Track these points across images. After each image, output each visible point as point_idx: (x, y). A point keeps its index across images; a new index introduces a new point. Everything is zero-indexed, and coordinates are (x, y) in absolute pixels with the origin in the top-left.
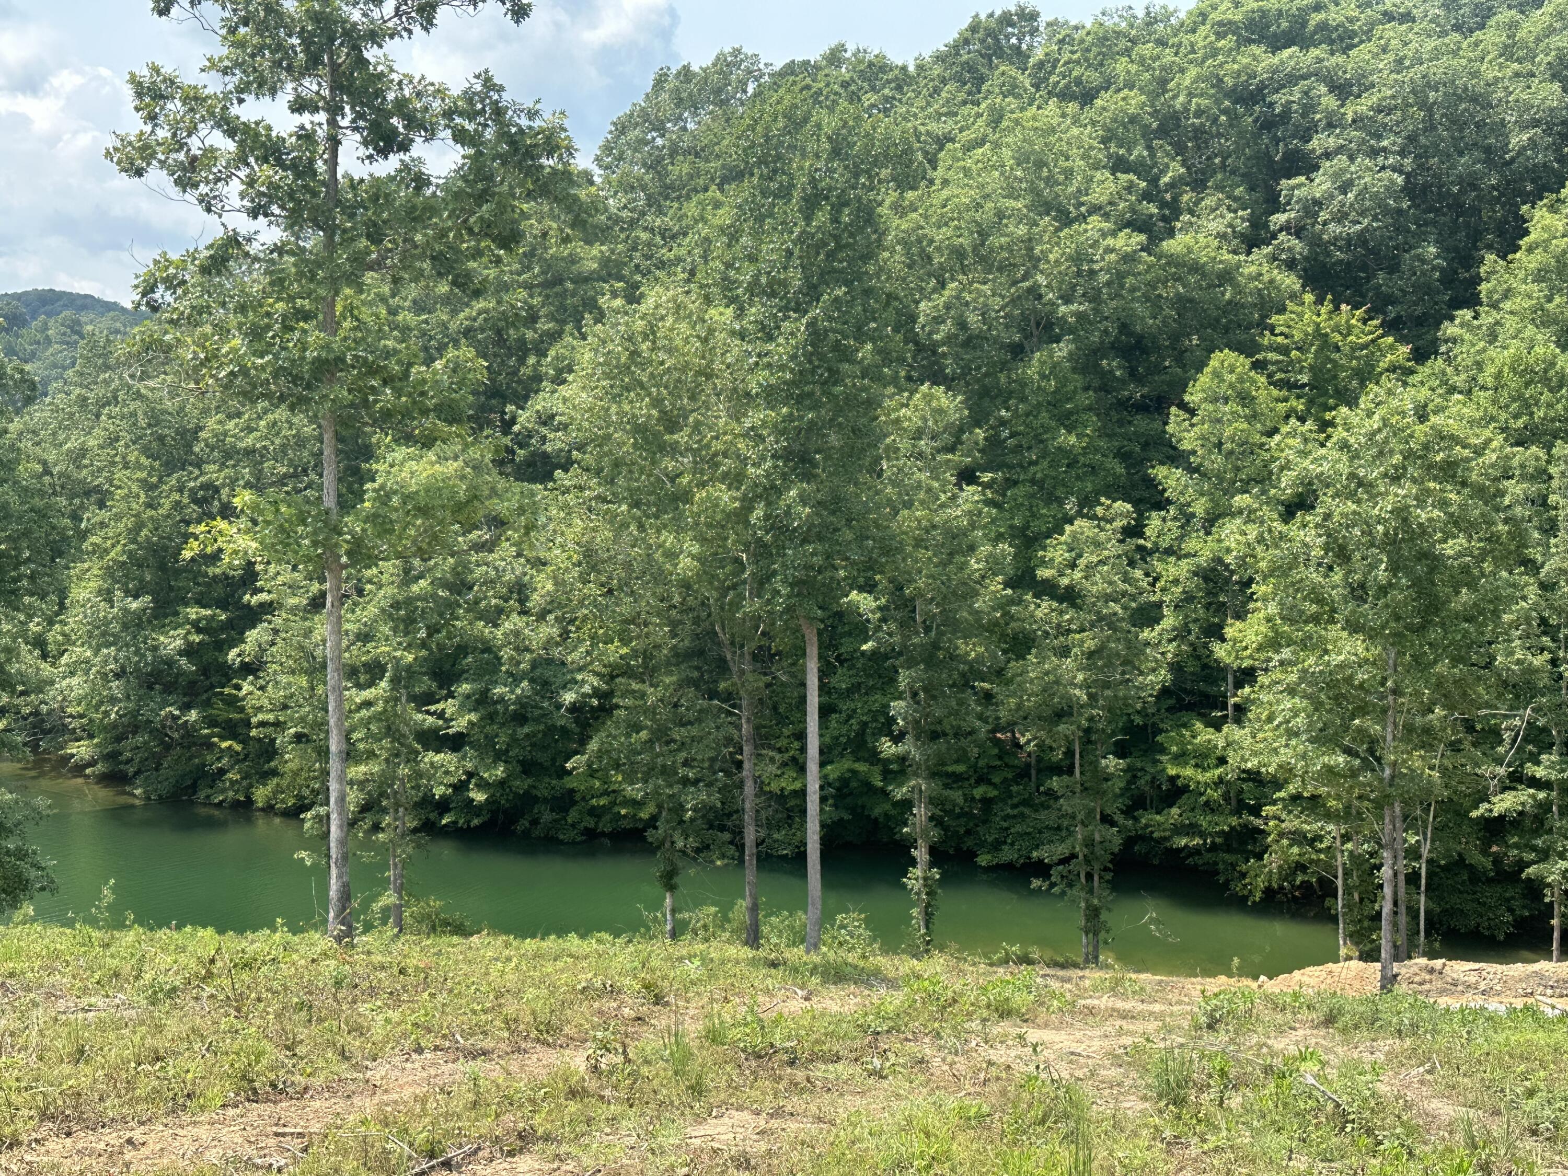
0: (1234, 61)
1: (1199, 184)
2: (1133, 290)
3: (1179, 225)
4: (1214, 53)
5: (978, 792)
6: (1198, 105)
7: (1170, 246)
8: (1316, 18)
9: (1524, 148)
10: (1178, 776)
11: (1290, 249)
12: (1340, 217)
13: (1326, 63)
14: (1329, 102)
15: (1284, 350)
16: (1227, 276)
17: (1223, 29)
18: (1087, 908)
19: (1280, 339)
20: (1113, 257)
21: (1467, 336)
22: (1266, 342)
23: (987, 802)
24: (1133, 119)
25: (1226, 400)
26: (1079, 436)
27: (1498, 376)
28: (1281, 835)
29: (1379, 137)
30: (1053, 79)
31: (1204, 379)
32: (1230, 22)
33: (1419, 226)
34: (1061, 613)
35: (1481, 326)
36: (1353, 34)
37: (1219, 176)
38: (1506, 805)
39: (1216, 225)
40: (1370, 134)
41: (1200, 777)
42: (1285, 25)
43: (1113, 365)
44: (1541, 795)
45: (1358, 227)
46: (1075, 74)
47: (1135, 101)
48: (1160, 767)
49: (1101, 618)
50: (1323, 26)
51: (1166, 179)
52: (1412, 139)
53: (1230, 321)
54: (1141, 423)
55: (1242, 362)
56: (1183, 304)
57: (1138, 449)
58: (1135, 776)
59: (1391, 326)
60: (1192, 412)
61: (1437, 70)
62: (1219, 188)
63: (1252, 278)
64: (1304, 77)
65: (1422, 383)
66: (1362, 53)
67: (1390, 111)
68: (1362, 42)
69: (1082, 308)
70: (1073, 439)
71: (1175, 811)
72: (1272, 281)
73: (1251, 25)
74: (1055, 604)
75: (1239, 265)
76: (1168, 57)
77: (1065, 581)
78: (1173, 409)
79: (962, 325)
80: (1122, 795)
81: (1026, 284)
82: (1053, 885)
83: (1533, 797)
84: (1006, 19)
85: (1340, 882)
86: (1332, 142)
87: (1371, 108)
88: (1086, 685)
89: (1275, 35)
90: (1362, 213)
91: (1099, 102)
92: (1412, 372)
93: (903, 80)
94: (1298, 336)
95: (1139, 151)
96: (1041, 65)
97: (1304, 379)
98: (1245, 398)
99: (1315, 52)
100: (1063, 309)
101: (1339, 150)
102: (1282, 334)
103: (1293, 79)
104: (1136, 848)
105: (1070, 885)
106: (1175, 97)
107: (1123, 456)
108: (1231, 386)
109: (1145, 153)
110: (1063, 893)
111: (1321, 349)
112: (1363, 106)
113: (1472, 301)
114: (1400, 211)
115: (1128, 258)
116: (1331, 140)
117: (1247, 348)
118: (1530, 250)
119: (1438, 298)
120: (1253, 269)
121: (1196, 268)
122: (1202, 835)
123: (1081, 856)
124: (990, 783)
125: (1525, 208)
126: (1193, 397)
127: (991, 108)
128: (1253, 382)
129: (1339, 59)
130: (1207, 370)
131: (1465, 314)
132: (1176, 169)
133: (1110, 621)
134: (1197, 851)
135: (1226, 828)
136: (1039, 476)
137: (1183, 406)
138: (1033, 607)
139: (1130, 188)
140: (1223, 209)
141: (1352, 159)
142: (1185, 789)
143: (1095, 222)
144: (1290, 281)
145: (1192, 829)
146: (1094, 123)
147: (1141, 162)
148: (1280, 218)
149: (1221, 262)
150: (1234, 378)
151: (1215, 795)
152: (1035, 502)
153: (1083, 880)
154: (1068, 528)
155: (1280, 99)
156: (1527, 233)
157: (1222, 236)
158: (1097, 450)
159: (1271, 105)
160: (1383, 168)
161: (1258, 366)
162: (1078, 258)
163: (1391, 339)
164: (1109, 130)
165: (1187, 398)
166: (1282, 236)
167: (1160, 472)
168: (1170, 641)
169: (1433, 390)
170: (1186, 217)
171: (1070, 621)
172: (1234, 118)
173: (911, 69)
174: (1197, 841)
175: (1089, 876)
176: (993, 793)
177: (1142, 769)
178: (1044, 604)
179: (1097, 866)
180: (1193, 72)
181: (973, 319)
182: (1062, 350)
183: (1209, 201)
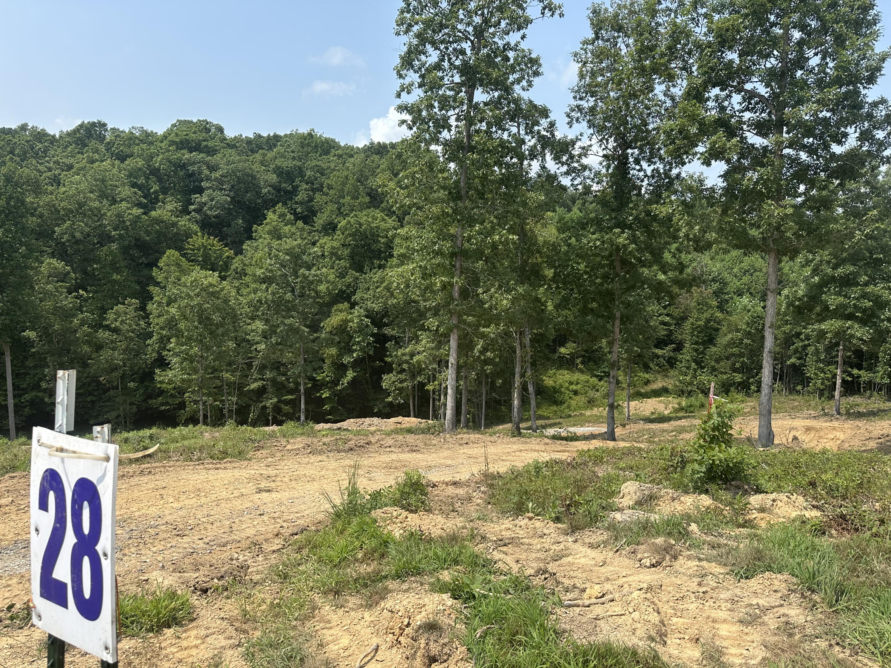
0: (175, 154)
1: (165, 193)
2: (140, 227)
3: (157, 206)
4: (168, 151)
5: (89, 399)
6: (164, 167)
7: (153, 213)
8: (204, 144)
9: (266, 193)
10: (161, 387)
11: (196, 217)
12: (211, 209)
13: (206, 159)
14: (206, 172)
15: (193, 250)
16: (174, 224)
17: (172, 143)
20: (131, 216)
21: (249, 249)
22: (186, 247)
23: (93, 402)
24: (140, 169)
25: (172, 265)
26: (121, 276)
27: (256, 262)
29: (223, 185)
30: (113, 149)
31: (164, 258)
32: (175, 141)
33: (236, 214)
34: (113, 336)
35: (253, 246)
36: (216, 150)
37: (173, 191)
38: (255, 386)
39: (169, 207)
40: (219, 183)
42: (194, 144)
43: (135, 253)
44: (265, 383)
45: (217, 212)
46: (120, 149)
47: (141, 163)
48: (155, 385)
49: (127, 338)
50: (206, 146)
51: (152, 190)
52: (233, 187)
53: (175, 239)
54: (146, 272)
55: (177, 254)
56: (159, 233)
57: (144, 280)
59: (227, 244)
60: (161, 269)
61: (240, 166)
62: (172, 195)
63: (183, 226)
64: (199, 163)
65: (236, 262)
66: (217, 157)
67: (226, 177)
68: (218, 153)
69: (121, 233)
70: (119, 277)
71: (160, 398)
72: (189, 227)
73: (181, 142)
74: (111, 333)
75: (178, 221)
77: (113, 326)
78: (155, 268)
79: (74, 237)
81: (99, 223)
83: (262, 383)
84: (93, 124)
86: (207, 185)
87: (220, 176)
88: (123, 360)
89: (190, 147)
90: (218, 208)
91: (127, 162)
92: (234, 258)
93: (53, 140)
94: (197, 246)
95: (142, 181)
96: (109, 143)
97: (200, 259)
98: (178, 265)
99: (202, 155)
100: (113, 233)
101: (210, 188)
102: (191, 245)
103: (194, 163)
106: (155, 164)
107: (139, 283)
108: (173, 261)
109: (144, 181)
111: (204, 251)
112: (217, 174)
113: (250, 238)
114: (229, 209)
115: (138, 217)
117: (180, 249)
118: (266, 224)
120: (183, 223)
121: (162, 222)
122: (170, 405)
123: (122, 416)
124: (94, 395)
125: (266, 211)
126: (161, 264)
127: (88, 157)
128: (180, 260)
129: (209, 158)
130: (165, 255)
131: (248, 242)
133: (132, 339)
134: (168, 410)
137: (158, 267)
138: (102, 334)
139: (136, 193)
140: (173, 202)
141: (214, 191)
142: (163, 391)
143: (124, 204)
144: (195, 227)
145: (167, 404)
146: (125, 170)
148: (192, 207)
149: (172, 220)
150: (174, 258)
153: (123, 423)
154: (115, 307)
155: (191, 168)
156: (266, 219)
157: (172, 211)
158: (128, 280)
159: (188, 170)
160: (224, 195)
161: (183, 255)
162: (119, 215)
163: (227, 248)
164: (130, 172)
165: (159, 264)
166: (193, 213)
167: (151, 288)
169: (239, 264)
170: (160, 204)
171: (116, 339)
172: (175, 172)
173: (57, 136)
175: (125, 422)
176: (95, 398)
178: (107, 333)
179: (128, 418)
180: (161, 157)
181: (78, 235)
182: (114, 246)
183: (169, 199)
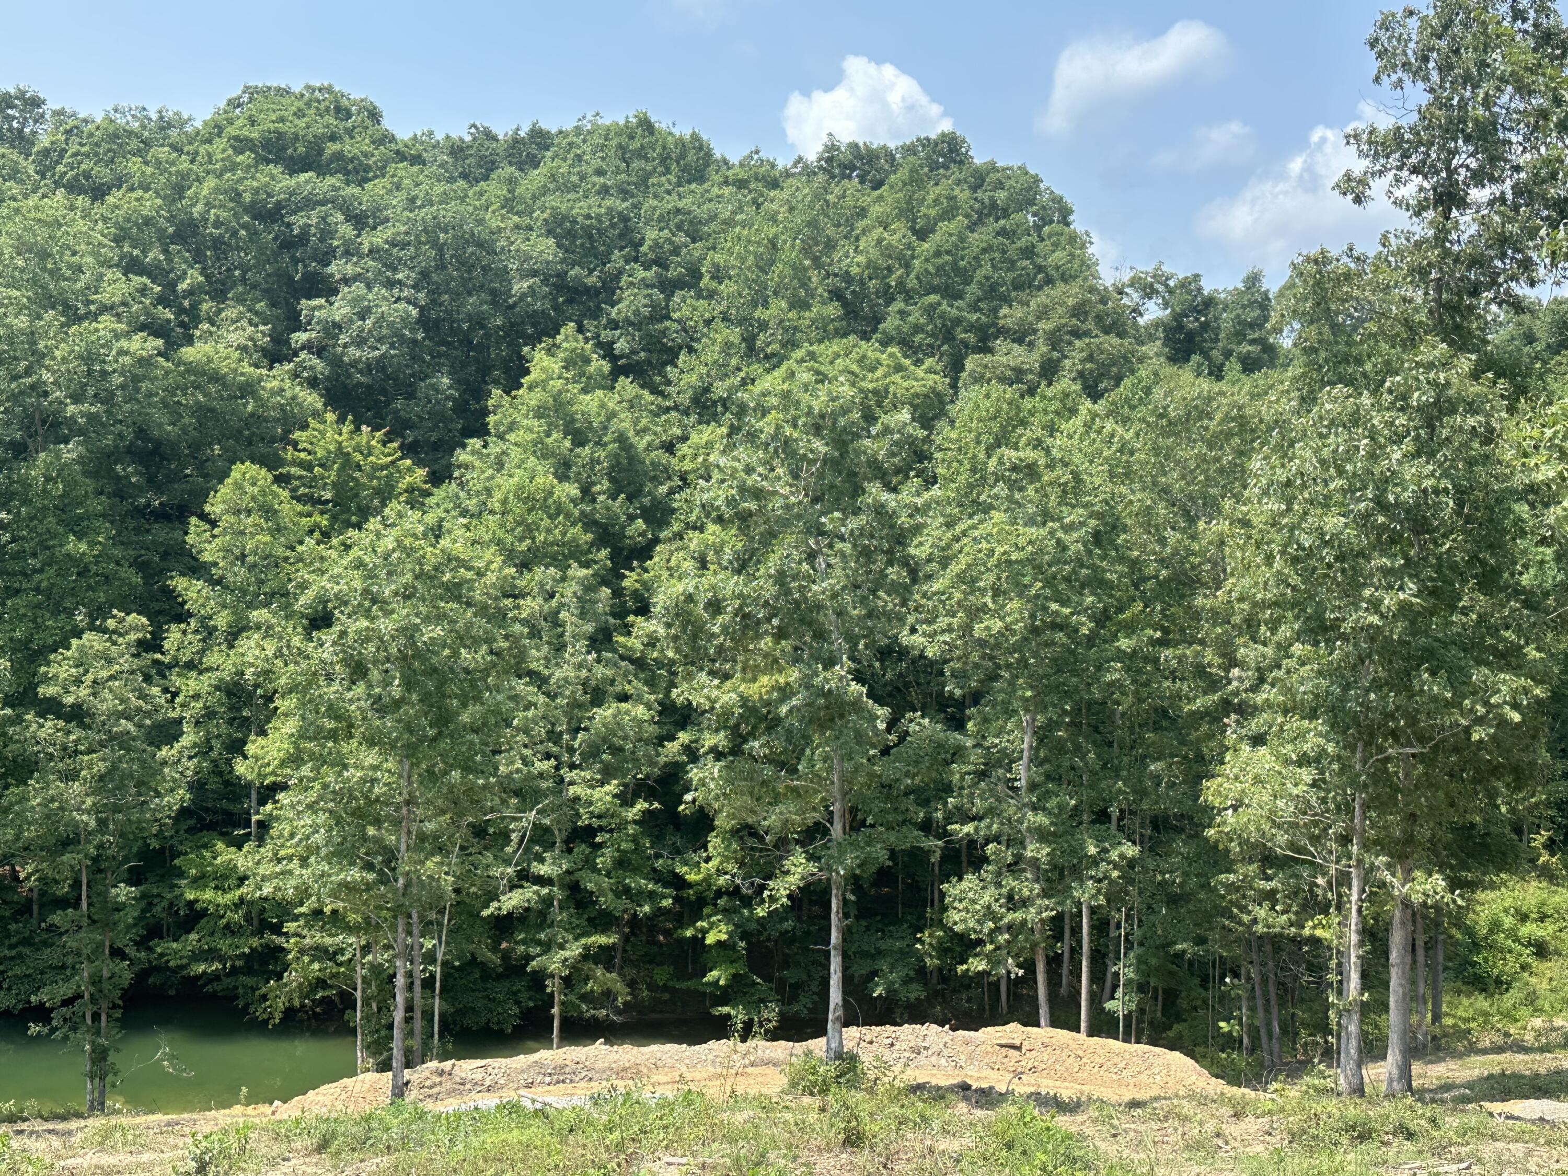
0: (253, 178)
1: (219, 294)
2: (150, 394)
3: (197, 333)
4: (233, 167)
6: (218, 217)
7: (189, 353)
8: (332, 148)
9: (524, 295)
10: (196, 901)
11: (312, 368)
12: (360, 342)
13: (342, 193)
14: (346, 230)
15: (309, 467)
16: (249, 389)
17: (241, 144)
18: (93, 1051)
19: (303, 455)
20: (127, 360)
21: (477, 463)
22: (289, 457)
24: (148, 221)
25: (249, 512)
26: (92, 544)
27: (504, 502)
28: (302, 952)
29: (395, 270)
30: (61, 168)
31: (225, 490)
32: (247, 139)
33: (433, 357)
34: (69, 733)
35: (488, 455)
36: (367, 169)
37: (240, 289)
38: (514, 902)
39: (236, 337)
40: (385, 265)
41: (220, 900)
42: (301, 149)
43: (129, 471)
44: (545, 891)
45: (377, 353)
46: (84, 167)
47: (150, 204)
48: (177, 892)
49: (112, 738)
50: (338, 156)
51: (183, 286)
52: (424, 274)
53: (253, 434)
54: (160, 533)
55: (264, 475)
56: (204, 413)
57: (156, 558)
58: (150, 904)
59: (409, 450)
60: (213, 524)
61: (447, 213)
62: (240, 300)
63: (273, 393)
64: (323, 203)
65: (438, 505)
66: (377, 187)
67: (404, 246)
68: (376, 177)
69: (93, 409)
70: (83, 547)
71: (193, 936)
72: (294, 398)
73: (267, 144)
74: (61, 723)
75: (260, 380)
76: (184, 164)
77: (69, 700)
78: (193, 520)
80: (135, 925)
81: (28, 381)
82: (53, 1030)
83: (537, 893)
85: (358, 994)
86: (350, 270)
87: (387, 242)
88: (95, 809)
89: (291, 157)
90: (380, 340)
91: (111, 200)
92: (429, 494)
94: (320, 453)
95: (154, 254)
96: (46, 152)
98: (268, 512)
99: (330, 180)
100: (71, 409)
101: (357, 278)
102: (304, 450)
103: (309, 203)
104: (150, 981)
105: (74, 1029)
106: (194, 205)
107: (141, 566)
108: (253, 498)
109: (162, 257)
110: (66, 1038)
111: (342, 468)
112: (378, 238)
113: (481, 431)
114: (415, 341)
115: (144, 362)
116: (349, 267)
117: (270, 462)
118: (530, 388)
119: (452, 426)
120: (275, 384)
121: (216, 378)
122: (222, 959)
123: (87, 996)
125: (526, 349)
126: (214, 507)
128: (276, 496)
129: (353, 190)
130: (229, 481)
131: (475, 443)
132: (193, 277)
133: (123, 740)
134: (216, 977)
135: (247, 950)
136: (44, 584)
137: (203, 517)
138: (35, 726)
139: (143, 291)
140: (244, 323)
141: (369, 287)
142: (204, 913)
143: (106, 323)
144: (312, 399)
145: (211, 954)
146: (105, 219)
147: (157, 265)
148: (300, 337)
149: (242, 374)
150: (256, 490)
151: (236, 917)
152: (39, 613)
153: (89, 1022)
154: (75, 642)
155: (299, 220)
156: (527, 372)
157: (243, 349)
158: (110, 558)
159: (289, 225)
160: (398, 299)
161: (281, 480)
162: (88, 358)
163: (408, 462)
164: (122, 229)
165: (208, 508)
166: (303, 355)
167: (179, 583)
168: (190, 758)
169: (447, 511)
170: (205, 326)
171: (78, 741)
172: (253, 233)
174: (217, 965)
175: (96, 1017)
177: (159, 895)
178: (49, 724)
179: (104, 1005)
180: (211, 183)
182: (70, 451)
183: (230, 313)
